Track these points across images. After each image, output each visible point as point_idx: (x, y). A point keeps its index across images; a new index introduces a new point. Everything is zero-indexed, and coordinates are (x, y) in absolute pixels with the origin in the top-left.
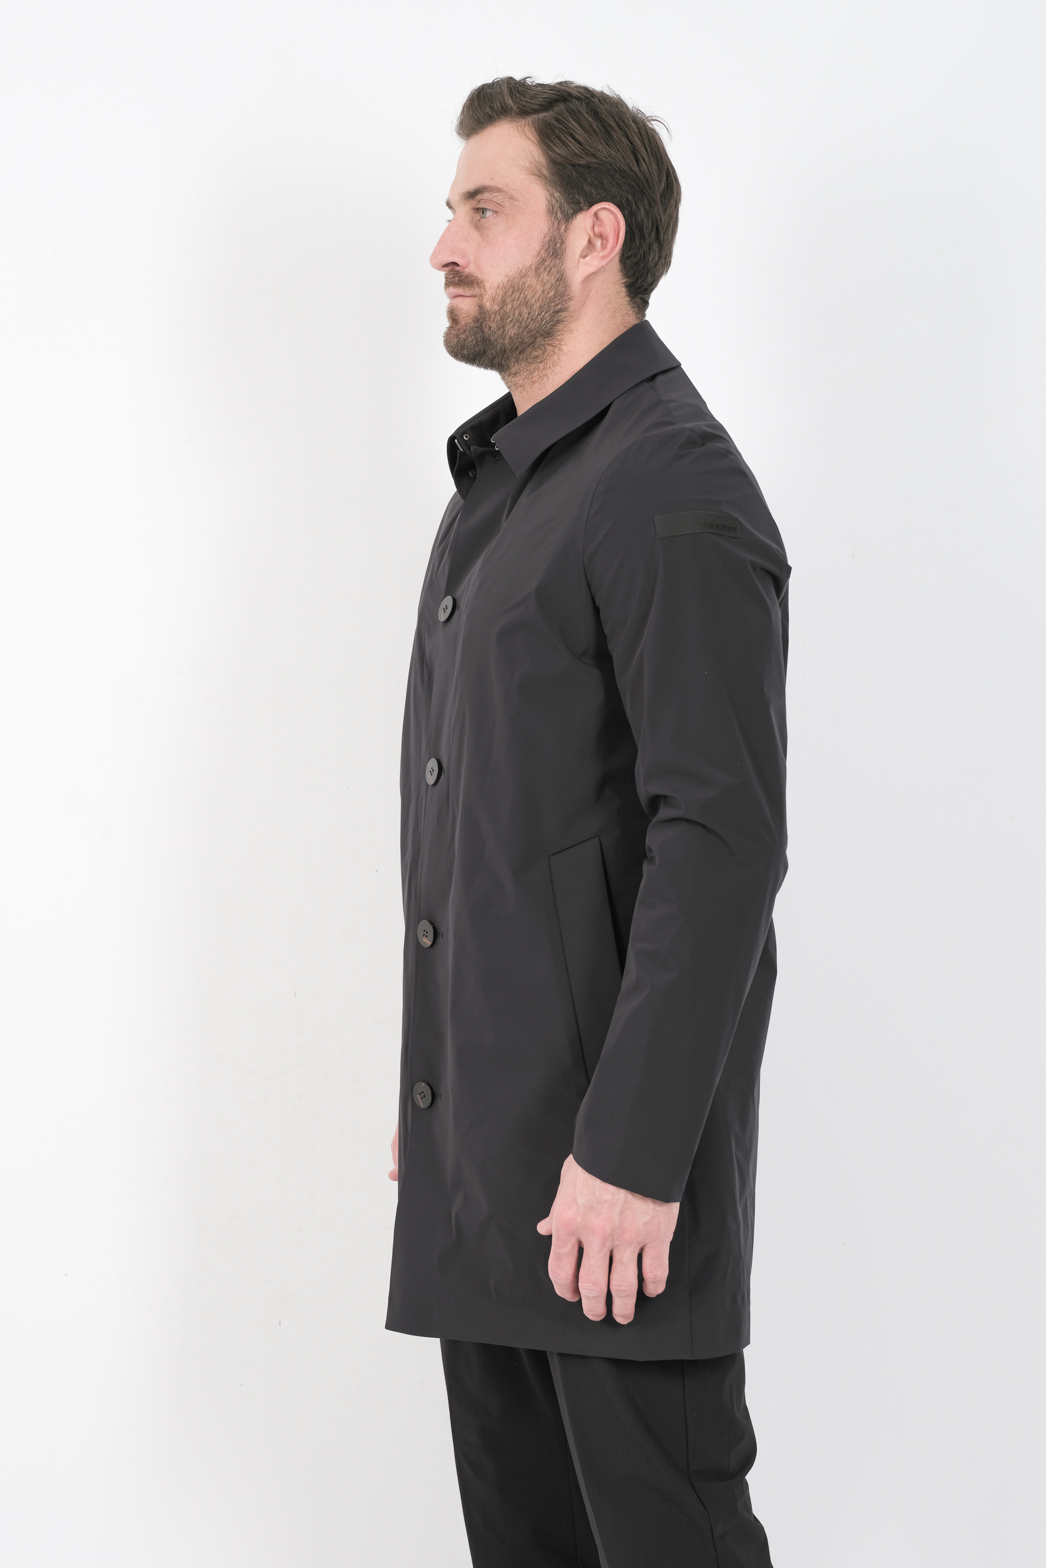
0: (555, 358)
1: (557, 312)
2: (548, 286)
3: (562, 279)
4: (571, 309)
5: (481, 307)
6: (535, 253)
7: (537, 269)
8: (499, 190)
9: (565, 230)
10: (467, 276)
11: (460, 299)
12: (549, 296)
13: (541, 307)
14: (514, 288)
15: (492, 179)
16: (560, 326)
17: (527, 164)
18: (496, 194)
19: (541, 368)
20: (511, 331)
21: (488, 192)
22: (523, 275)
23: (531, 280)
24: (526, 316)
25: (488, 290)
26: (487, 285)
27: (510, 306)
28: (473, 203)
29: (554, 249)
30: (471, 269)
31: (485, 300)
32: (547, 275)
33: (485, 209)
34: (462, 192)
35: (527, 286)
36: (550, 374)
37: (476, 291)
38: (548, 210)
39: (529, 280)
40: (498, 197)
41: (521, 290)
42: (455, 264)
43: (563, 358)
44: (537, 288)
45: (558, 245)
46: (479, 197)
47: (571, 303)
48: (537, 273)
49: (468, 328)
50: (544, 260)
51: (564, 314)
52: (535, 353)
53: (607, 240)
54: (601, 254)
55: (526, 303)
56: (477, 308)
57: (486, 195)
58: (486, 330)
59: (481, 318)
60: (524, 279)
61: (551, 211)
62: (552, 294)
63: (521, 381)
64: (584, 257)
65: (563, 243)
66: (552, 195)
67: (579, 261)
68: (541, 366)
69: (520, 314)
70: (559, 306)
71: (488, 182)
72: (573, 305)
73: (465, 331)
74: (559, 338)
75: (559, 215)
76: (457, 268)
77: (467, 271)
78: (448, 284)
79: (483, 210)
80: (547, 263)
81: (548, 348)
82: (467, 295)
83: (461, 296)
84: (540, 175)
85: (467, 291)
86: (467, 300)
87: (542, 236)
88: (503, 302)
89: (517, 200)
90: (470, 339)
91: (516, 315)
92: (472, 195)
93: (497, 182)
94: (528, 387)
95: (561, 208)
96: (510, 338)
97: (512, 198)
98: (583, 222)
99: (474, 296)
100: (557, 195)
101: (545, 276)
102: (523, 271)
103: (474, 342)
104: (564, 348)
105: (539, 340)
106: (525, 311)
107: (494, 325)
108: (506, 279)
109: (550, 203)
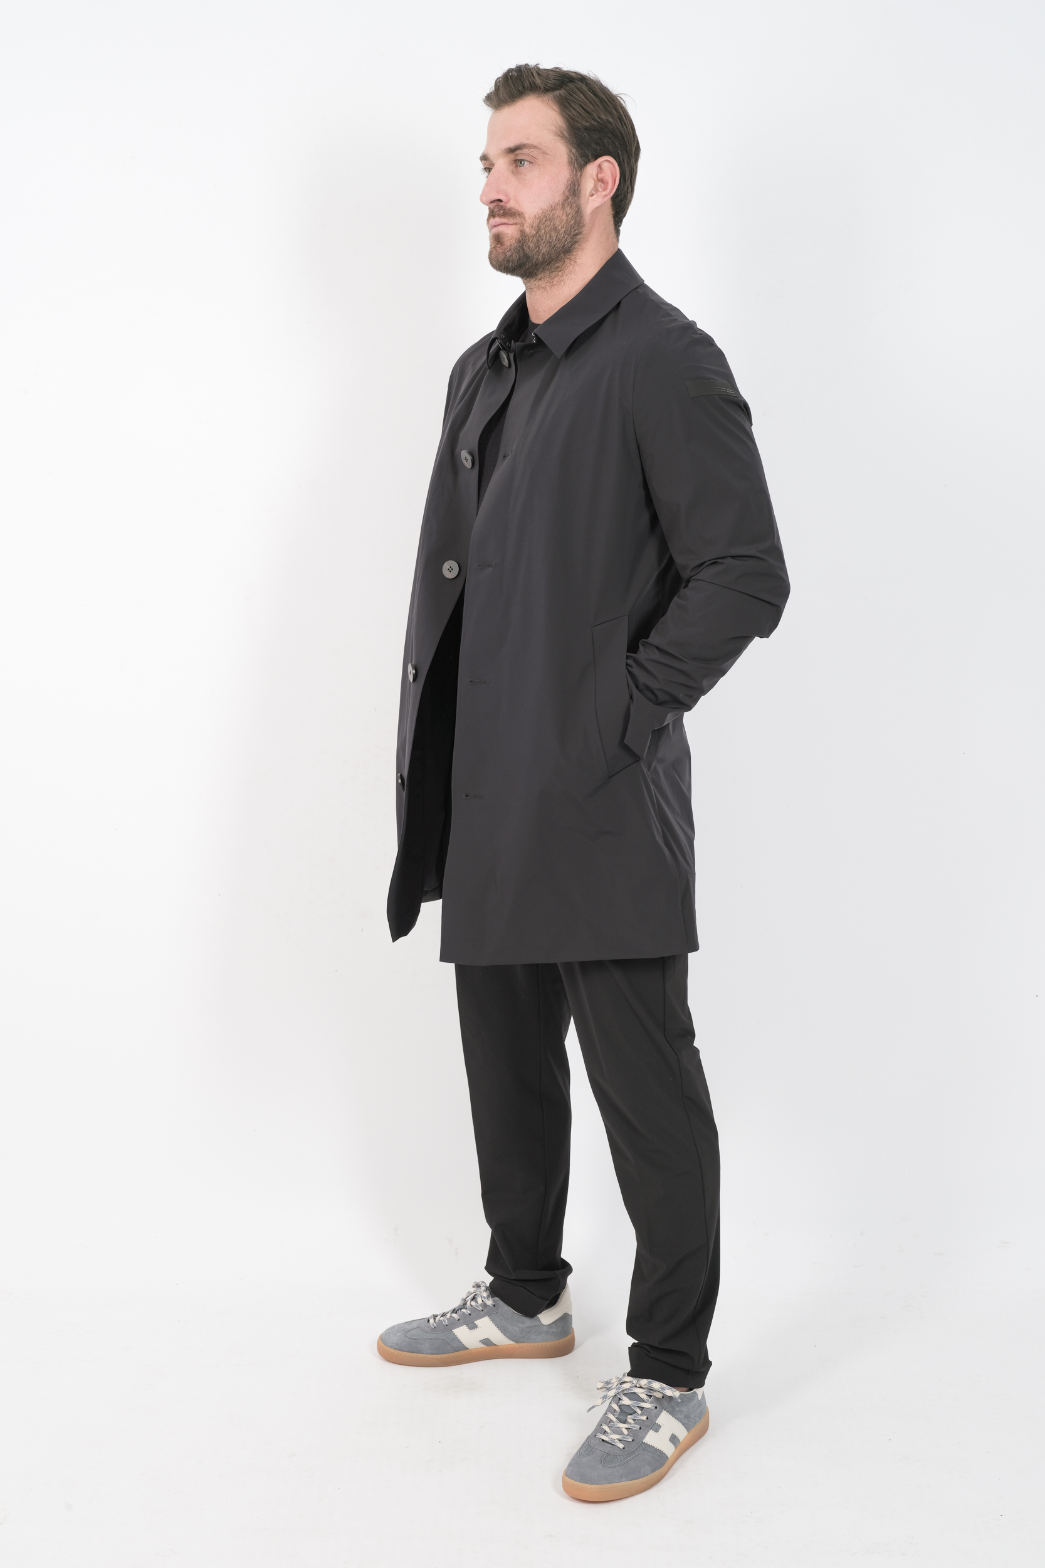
0: (571, 268)
1: (576, 235)
2: (570, 216)
3: (579, 212)
4: (584, 233)
5: (522, 232)
6: (561, 193)
7: (563, 204)
8: (535, 147)
9: (581, 176)
10: (510, 210)
11: (505, 226)
12: (571, 224)
13: (565, 232)
14: (546, 218)
15: (528, 139)
16: (576, 245)
17: (554, 128)
18: (532, 150)
19: (560, 275)
20: (544, 249)
21: (527, 148)
22: (553, 209)
23: (559, 212)
24: (555, 238)
25: (527, 219)
26: (527, 216)
27: (543, 231)
28: (512, 156)
29: (574, 190)
30: (511, 204)
31: (525, 227)
32: (570, 208)
33: (523, 160)
34: (504, 148)
35: (555, 217)
36: (566, 280)
37: (518, 220)
38: (569, 162)
39: (557, 212)
40: (534, 152)
41: (551, 219)
42: (500, 200)
43: (577, 268)
44: (562, 218)
45: (576, 187)
46: (518, 152)
47: (583, 229)
48: (563, 208)
49: (512, 247)
50: (568, 198)
51: (579, 237)
52: (557, 265)
53: (607, 183)
54: (604, 193)
55: (555, 229)
56: (519, 232)
57: (525, 151)
58: (526, 248)
59: (523, 239)
60: (554, 211)
61: (571, 163)
62: (572, 222)
63: (544, 284)
64: (592, 195)
65: (579, 185)
66: (570, 151)
67: (588, 199)
68: (560, 273)
69: (550, 237)
70: (577, 231)
71: (525, 141)
72: (585, 230)
73: (510, 250)
74: (575, 254)
75: (576, 165)
76: (501, 204)
77: (509, 205)
78: (492, 214)
79: (521, 161)
80: (569, 200)
81: (567, 261)
82: (511, 223)
83: (506, 224)
84: (562, 136)
85: (511, 221)
86: (511, 227)
87: (566, 180)
88: (539, 229)
89: (546, 154)
90: (514, 255)
91: (548, 238)
92: (512, 150)
93: (532, 141)
94: (548, 288)
95: (577, 160)
96: (543, 254)
97: (544, 153)
98: (591, 169)
99: (516, 224)
100: (574, 150)
101: (568, 209)
102: (553, 206)
103: (517, 258)
104: (578, 261)
105: (562, 255)
106: (554, 234)
107: (532, 245)
108: (541, 211)
109: (570, 157)
